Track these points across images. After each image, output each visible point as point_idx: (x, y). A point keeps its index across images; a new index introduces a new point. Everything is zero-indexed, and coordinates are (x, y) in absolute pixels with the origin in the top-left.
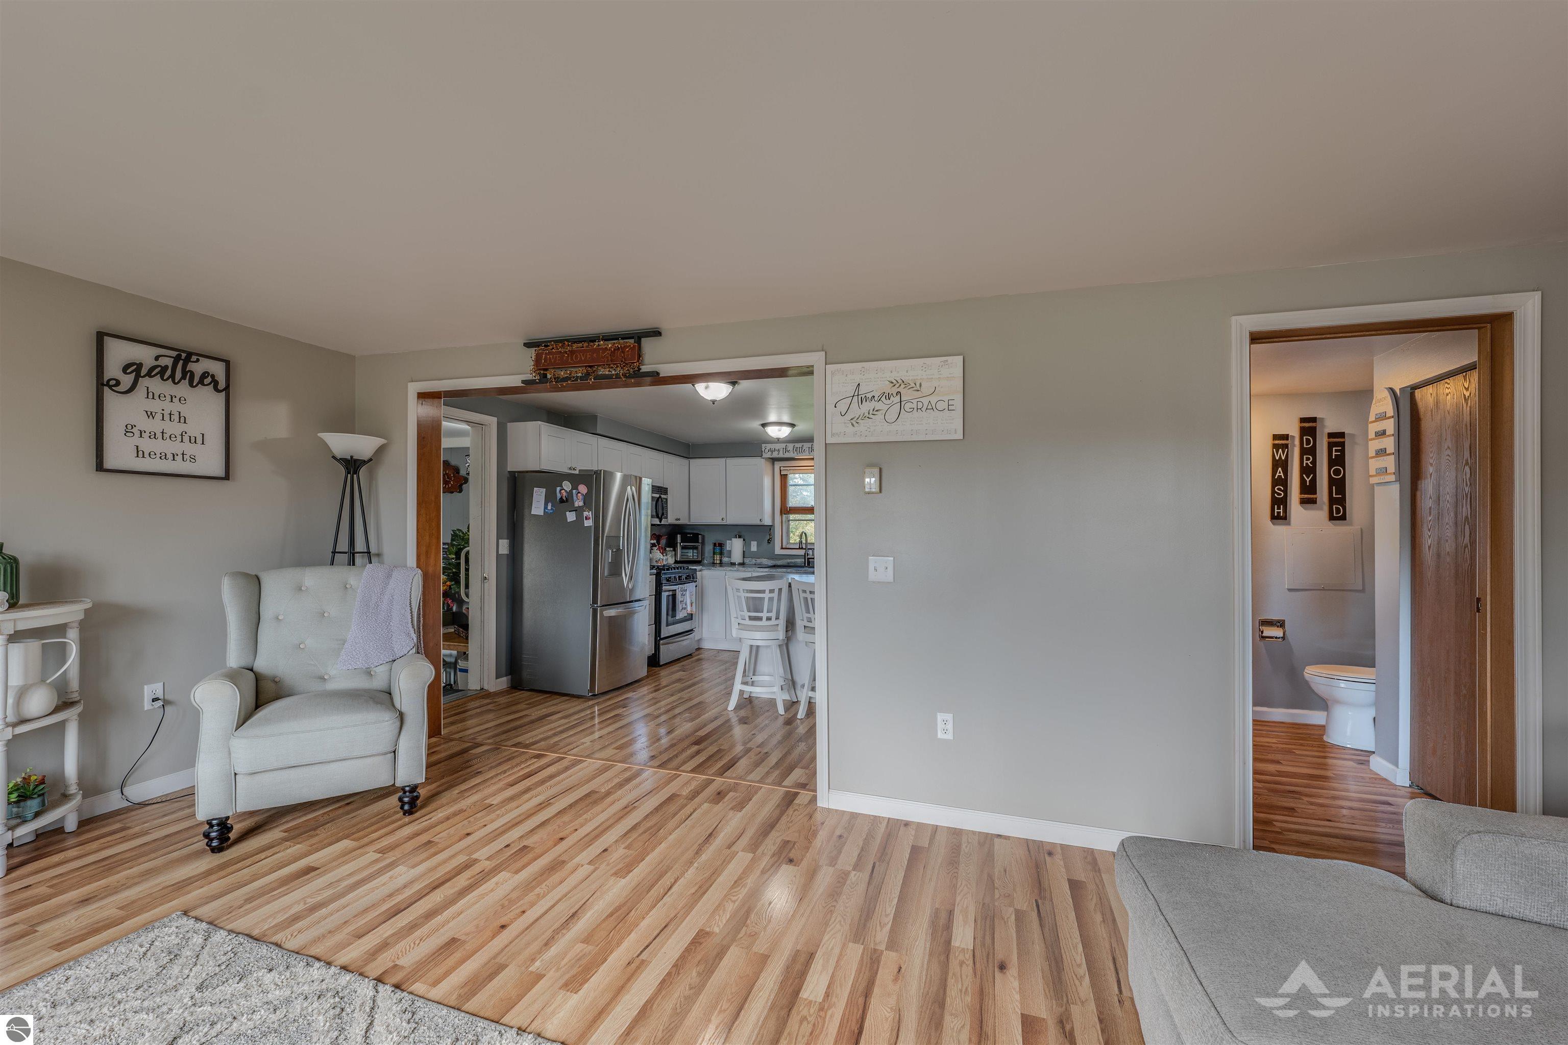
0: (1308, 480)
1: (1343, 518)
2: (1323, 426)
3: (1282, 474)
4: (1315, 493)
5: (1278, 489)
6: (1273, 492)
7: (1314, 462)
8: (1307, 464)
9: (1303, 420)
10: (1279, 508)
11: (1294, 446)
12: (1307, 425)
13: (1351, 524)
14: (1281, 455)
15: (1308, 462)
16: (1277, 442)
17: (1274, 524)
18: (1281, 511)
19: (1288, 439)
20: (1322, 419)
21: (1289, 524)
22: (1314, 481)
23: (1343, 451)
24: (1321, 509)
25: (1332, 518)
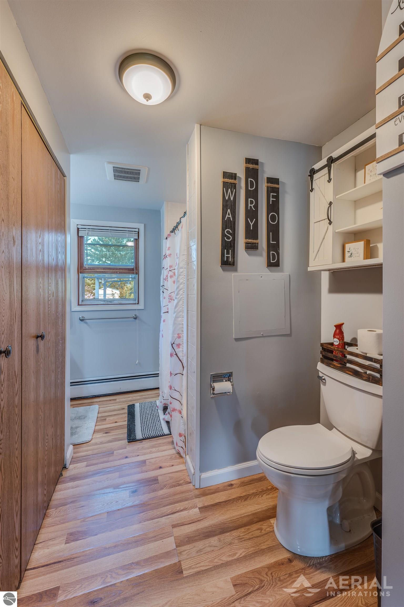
0: (252, 224)
1: (277, 264)
2: (263, 172)
3: (230, 216)
4: (257, 238)
5: (228, 232)
6: (223, 235)
7: (256, 206)
8: (251, 207)
9: (248, 161)
10: (228, 253)
11: (240, 187)
12: (251, 166)
13: (282, 271)
14: (230, 195)
15: (252, 205)
16: (227, 180)
17: (224, 270)
18: (230, 255)
19: (235, 179)
20: (262, 164)
21: (236, 270)
22: (256, 225)
23: (277, 197)
24: (261, 255)
25: (270, 265)
